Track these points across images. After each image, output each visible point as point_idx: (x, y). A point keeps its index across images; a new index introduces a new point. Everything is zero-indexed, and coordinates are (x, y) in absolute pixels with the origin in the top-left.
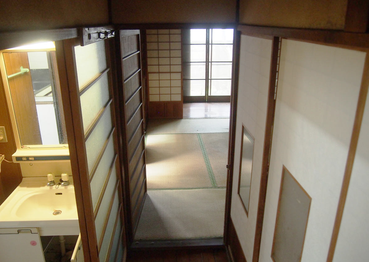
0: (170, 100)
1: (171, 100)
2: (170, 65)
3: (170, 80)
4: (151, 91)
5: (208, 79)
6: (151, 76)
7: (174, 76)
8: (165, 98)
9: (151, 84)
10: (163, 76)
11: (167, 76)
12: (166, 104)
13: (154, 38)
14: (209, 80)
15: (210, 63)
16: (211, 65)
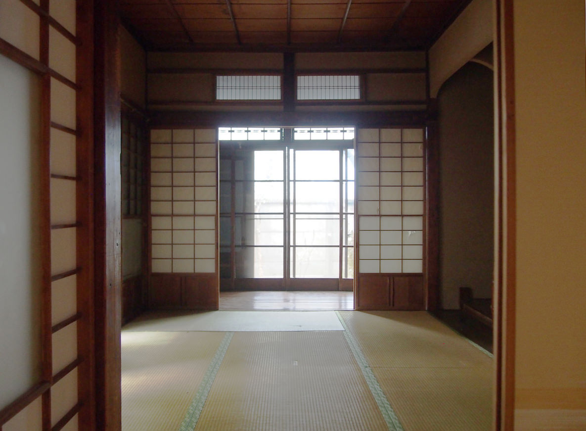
0: (193, 271)
1: (196, 272)
2: (195, 201)
3: (194, 230)
4: (156, 251)
5: (289, 246)
6: (156, 223)
7: (201, 222)
8: (183, 267)
9: (156, 237)
10: (179, 223)
11: (188, 222)
12: (184, 278)
13: (165, 150)
14: (292, 249)
15: (292, 216)
16: (295, 219)
